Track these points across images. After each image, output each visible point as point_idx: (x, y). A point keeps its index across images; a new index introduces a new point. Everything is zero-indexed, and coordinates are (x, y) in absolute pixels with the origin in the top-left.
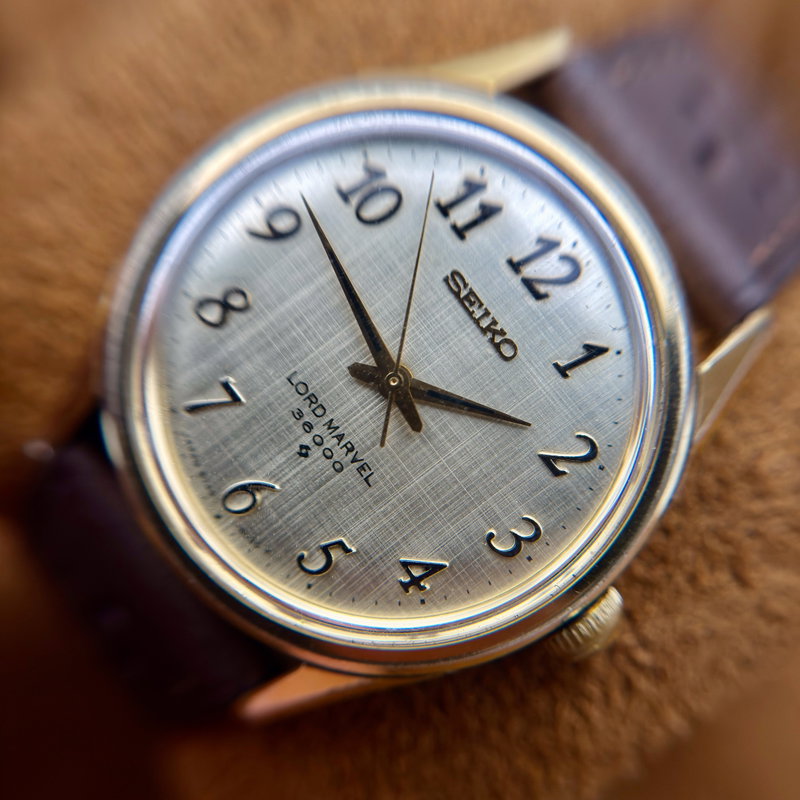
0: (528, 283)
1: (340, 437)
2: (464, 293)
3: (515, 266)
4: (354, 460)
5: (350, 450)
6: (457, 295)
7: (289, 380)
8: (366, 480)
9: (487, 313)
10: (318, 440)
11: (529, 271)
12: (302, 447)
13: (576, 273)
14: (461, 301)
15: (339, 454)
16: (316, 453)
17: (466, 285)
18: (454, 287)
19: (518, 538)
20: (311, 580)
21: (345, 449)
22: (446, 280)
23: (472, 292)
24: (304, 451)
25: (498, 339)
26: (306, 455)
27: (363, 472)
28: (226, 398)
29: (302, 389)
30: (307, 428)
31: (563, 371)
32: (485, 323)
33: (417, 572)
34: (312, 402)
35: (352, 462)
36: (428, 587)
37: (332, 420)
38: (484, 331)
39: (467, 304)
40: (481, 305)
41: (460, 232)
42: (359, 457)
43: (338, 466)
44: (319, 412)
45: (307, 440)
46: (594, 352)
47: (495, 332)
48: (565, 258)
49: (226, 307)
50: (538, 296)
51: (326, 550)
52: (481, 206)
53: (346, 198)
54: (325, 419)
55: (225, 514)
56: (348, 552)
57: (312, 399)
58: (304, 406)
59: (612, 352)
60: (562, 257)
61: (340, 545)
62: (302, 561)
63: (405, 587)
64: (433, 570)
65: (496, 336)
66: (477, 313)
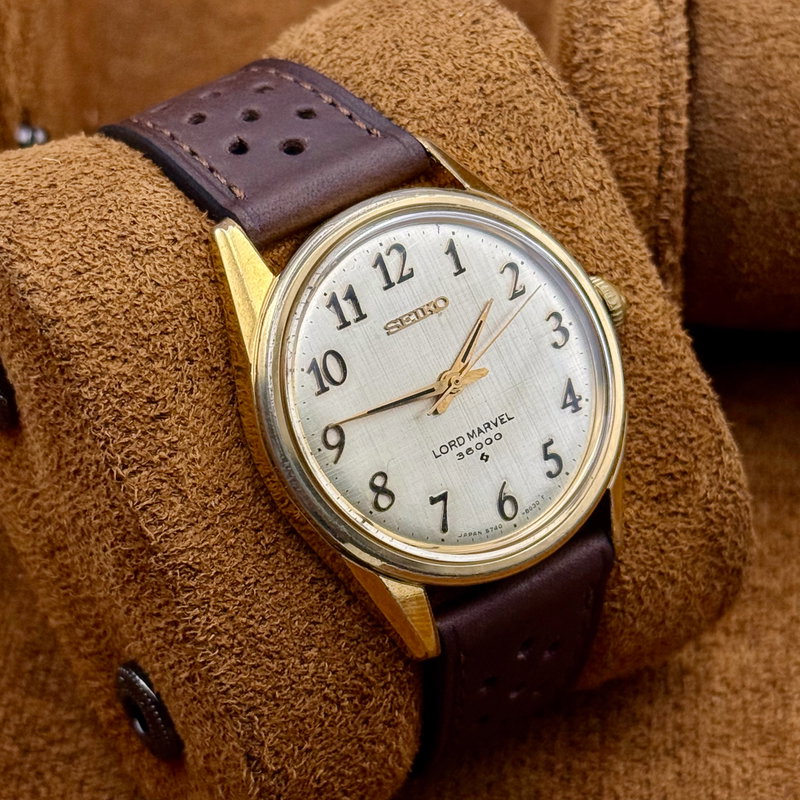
0: (402, 279)
2: (399, 323)
3: (390, 285)
4: (496, 425)
5: (489, 427)
6: (400, 328)
7: (437, 457)
8: (510, 419)
9: (415, 311)
10: (479, 446)
11: (394, 277)
12: (482, 458)
13: (399, 248)
14: (405, 327)
15: (491, 433)
16: (486, 450)
17: (395, 321)
18: (396, 329)
19: (557, 328)
20: (564, 472)
21: (488, 429)
22: (389, 334)
23: (400, 318)
24: (484, 457)
25: (433, 308)
26: (487, 457)
27: (504, 421)
28: (442, 502)
29: (444, 450)
30: (470, 452)
31: (461, 270)
32: (421, 314)
33: (569, 400)
34: (454, 445)
36: (579, 394)
37: (468, 434)
40: (410, 314)
41: (362, 317)
42: (494, 422)
43: (498, 437)
44: (461, 441)
45: (478, 454)
46: (452, 249)
47: (428, 309)
49: (382, 490)
50: (411, 275)
51: (547, 457)
52: (345, 299)
53: (324, 390)
54: (467, 438)
55: (514, 521)
56: (551, 442)
57: (452, 444)
58: (456, 450)
59: (453, 237)
60: (388, 254)
61: (546, 446)
62: (550, 475)
63: (577, 409)
64: (570, 389)
65: (431, 309)
66: (413, 317)
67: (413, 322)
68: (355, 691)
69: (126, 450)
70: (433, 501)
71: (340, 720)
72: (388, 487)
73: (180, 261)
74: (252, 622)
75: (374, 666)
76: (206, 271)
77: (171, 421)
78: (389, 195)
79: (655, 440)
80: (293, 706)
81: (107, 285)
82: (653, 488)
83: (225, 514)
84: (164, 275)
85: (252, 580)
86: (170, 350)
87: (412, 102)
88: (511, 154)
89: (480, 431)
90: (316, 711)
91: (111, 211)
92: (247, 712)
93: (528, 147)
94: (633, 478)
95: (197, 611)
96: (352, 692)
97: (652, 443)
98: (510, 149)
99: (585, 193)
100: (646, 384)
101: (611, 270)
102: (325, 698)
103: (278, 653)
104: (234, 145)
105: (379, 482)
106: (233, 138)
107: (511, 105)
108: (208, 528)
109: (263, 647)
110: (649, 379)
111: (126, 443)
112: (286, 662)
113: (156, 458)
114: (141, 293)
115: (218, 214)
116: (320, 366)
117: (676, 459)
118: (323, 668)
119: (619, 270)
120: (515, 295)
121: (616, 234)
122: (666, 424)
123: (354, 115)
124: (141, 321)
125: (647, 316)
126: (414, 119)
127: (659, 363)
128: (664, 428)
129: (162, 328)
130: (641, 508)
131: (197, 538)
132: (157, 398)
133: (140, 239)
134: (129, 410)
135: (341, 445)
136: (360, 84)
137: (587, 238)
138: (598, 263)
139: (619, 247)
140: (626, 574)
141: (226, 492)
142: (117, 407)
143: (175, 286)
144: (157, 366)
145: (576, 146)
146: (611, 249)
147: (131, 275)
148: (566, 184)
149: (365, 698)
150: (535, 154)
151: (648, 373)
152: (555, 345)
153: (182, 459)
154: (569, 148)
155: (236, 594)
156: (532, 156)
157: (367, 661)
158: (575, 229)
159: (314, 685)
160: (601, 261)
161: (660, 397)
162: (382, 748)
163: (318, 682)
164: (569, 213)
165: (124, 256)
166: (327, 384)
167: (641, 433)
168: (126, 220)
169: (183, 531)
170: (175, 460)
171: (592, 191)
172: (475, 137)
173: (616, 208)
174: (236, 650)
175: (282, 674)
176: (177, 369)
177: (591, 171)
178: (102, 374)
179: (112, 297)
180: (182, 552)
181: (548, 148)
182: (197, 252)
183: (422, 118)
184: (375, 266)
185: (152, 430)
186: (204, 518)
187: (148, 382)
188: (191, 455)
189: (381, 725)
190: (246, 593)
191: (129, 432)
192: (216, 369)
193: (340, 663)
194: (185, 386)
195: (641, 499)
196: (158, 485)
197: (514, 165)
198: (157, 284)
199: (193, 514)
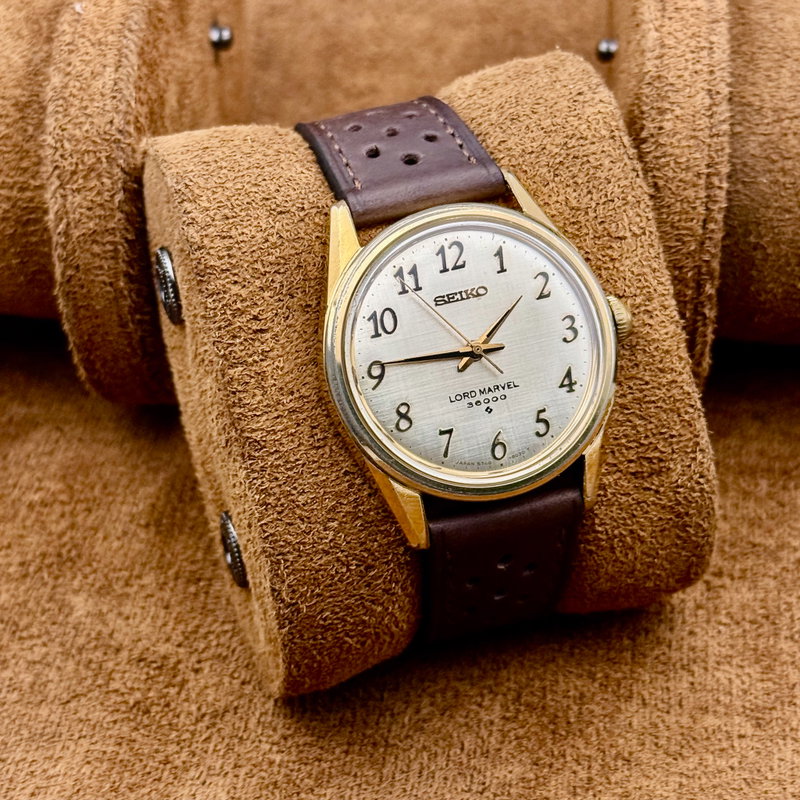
0: (455, 268)
2: (446, 299)
3: (445, 270)
4: (503, 388)
5: (498, 388)
6: (446, 302)
7: (451, 402)
8: (515, 386)
9: (460, 293)
10: (486, 401)
11: (450, 265)
12: (487, 410)
13: (459, 245)
14: (450, 302)
15: (498, 394)
16: (491, 405)
17: (443, 297)
18: (442, 302)
19: (570, 328)
20: (550, 434)
21: (496, 390)
22: (437, 305)
23: (448, 295)
24: (489, 410)
25: (475, 293)
26: (491, 410)
27: (511, 386)
28: (447, 435)
29: (458, 398)
30: (479, 404)
32: (464, 296)
33: (566, 382)
34: (467, 396)
36: (575, 380)
37: (480, 390)
40: (456, 294)
41: (418, 288)
42: (503, 386)
43: (503, 397)
44: (473, 394)
45: (484, 406)
46: (499, 254)
47: (471, 294)
49: (404, 416)
50: (463, 266)
51: (539, 420)
52: (410, 273)
53: (377, 335)
54: (478, 393)
55: (502, 461)
56: (544, 410)
57: (465, 395)
58: (467, 401)
59: (503, 245)
60: (450, 248)
61: (539, 412)
62: (538, 434)
63: (571, 390)
64: (569, 374)
65: (473, 293)
66: (458, 296)
67: (458, 300)
68: (363, 560)
69: (230, 349)
70: (442, 433)
71: (348, 578)
72: (409, 415)
73: (302, 224)
74: (294, 492)
75: (380, 545)
76: (320, 235)
77: (268, 335)
78: (460, 205)
79: (641, 429)
80: (312, 559)
81: (245, 230)
82: (632, 465)
83: (292, 411)
84: (287, 231)
85: (300, 462)
86: (278, 286)
87: (510, 144)
88: (575, 194)
89: (490, 390)
90: (330, 568)
91: (264, 180)
92: (278, 555)
93: (589, 192)
94: (617, 454)
95: (256, 475)
96: (360, 561)
97: (638, 431)
98: (575, 191)
99: (628, 234)
100: (643, 387)
101: (635, 296)
102: (338, 560)
103: (309, 518)
104: (372, 150)
105: (403, 410)
106: (372, 146)
107: (585, 159)
108: (277, 417)
109: (298, 512)
110: (647, 383)
111: (231, 344)
112: (313, 526)
113: (250, 360)
114: (267, 241)
115: (339, 196)
116: (379, 318)
117: (656, 448)
118: (340, 537)
119: (642, 297)
120: (541, 297)
121: (647, 270)
122: (653, 420)
123: (464, 146)
124: (262, 260)
125: (656, 336)
126: (508, 155)
127: (659, 373)
128: (651, 423)
129: (277, 268)
130: (620, 478)
131: (268, 423)
132: (261, 317)
133: (278, 203)
134: (239, 322)
135: (381, 377)
136: (480, 124)
137: (621, 269)
138: (626, 289)
139: (646, 281)
140: (599, 526)
141: (296, 395)
142: (230, 318)
143: (294, 240)
144: (266, 294)
145: (630, 198)
146: (640, 280)
147: (264, 226)
148: (614, 225)
149: (369, 568)
150: (595, 198)
151: (647, 378)
152: (565, 340)
153: (269, 365)
154: (624, 199)
155: (287, 469)
156: (592, 199)
157: (376, 540)
158: (613, 260)
159: (331, 548)
160: (629, 287)
161: (653, 399)
162: (379, 609)
163: (334, 547)
164: (611, 247)
165: (263, 213)
166: (380, 331)
167: (630, 421)
168: (273, 188)
169: (258, 416)
170: (265, 364)
171: (634, 235)
172: (549, 176)
173: (651, 250)
174: (279, 509)
175: (308, 534)
176: (280, 300)
177: (638, 219)
178: (225, 292)
179: (246, 239)
180: (254, 430)
181: (606, 196)
182: (317, 220)
183: (513, 156)
184: (437, 254)
185: (252, 339)
186: (276, 410)
187: (256, 304)
188: (276, 363)
189: (380, 591)
190: (295, 470)
191: (234, 337)
192: (310, 306)
193: (354, 537)
194: (283, 313)
195: (621, 471)
196: (247, 379)
197: (574, 203)
198: (281, 237)
199: (268, 406)
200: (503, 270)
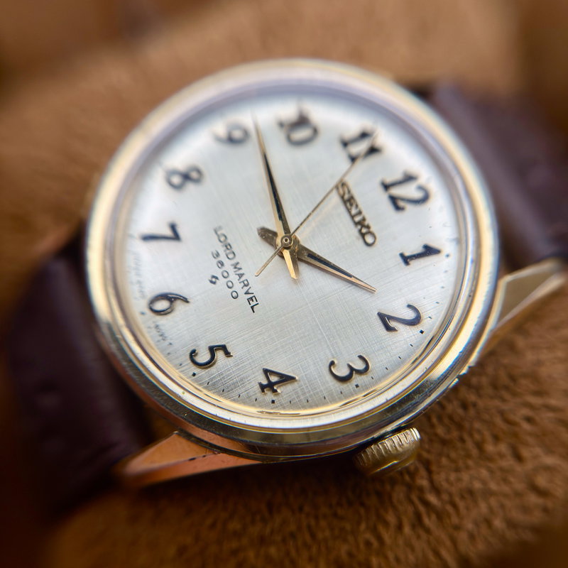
0: (394, 200)
1: (241, 276)
3: (386, 187)
4: (247, 293)
5: (245, 285)
6: (342, 198)
7: (215, 231)
8: (252, 308)
9: (360, 213)
10: (225, 274)
11: (396, 191)
12: (213, 277)
13: (425, 199)
14: (344, 202)
15: (238, 287)
16: (222, 281)
17: (349, 192)
18: (341, 192)
19: (352, 369)
20: (197, 370)
21: (242, 284)
23: (352, 197)
24: (214, 280)
25: (364, 230)
26: (214, 283)
27: (251, 302)
28: (171, 235)
29: (222, 239)
30: (220, 266)
32: (357, 219)
33: (274, 379)
34: (228, 249)
35: (245, 294)
36: (279, 391)
37: (238, 263)
38: (356, 224)
39: (348, 204)
41: (353, 159)
42: (250, 291)
43: (234, 294)
44: (231, 256)
45: (218, 273)
46: (429, 251)
47: (363, 226)
48: (421, 188)
49: (186, 177)
50: (398, 208)
51: (212, 350)
52: (370, 145)
54: (234, 262)
56: (228, 354)
57: (228, 246)
58: (222, 250)
59: (442, 256)
60: (418, 187)
61: (223, 348)
62: (193, 354)
63: (263, 387)
64: (286, 379)
65: (363, 228)
66: (354, 211)
67: (349, 211)
70: (173, 226)
72: (190, 183)
105: (194, 175)
120: (384, 318)
135: (231, 141)
184: (404, 173)
200: (406, 259)
